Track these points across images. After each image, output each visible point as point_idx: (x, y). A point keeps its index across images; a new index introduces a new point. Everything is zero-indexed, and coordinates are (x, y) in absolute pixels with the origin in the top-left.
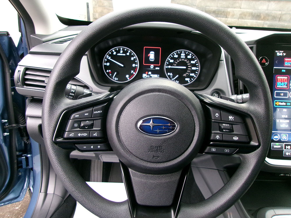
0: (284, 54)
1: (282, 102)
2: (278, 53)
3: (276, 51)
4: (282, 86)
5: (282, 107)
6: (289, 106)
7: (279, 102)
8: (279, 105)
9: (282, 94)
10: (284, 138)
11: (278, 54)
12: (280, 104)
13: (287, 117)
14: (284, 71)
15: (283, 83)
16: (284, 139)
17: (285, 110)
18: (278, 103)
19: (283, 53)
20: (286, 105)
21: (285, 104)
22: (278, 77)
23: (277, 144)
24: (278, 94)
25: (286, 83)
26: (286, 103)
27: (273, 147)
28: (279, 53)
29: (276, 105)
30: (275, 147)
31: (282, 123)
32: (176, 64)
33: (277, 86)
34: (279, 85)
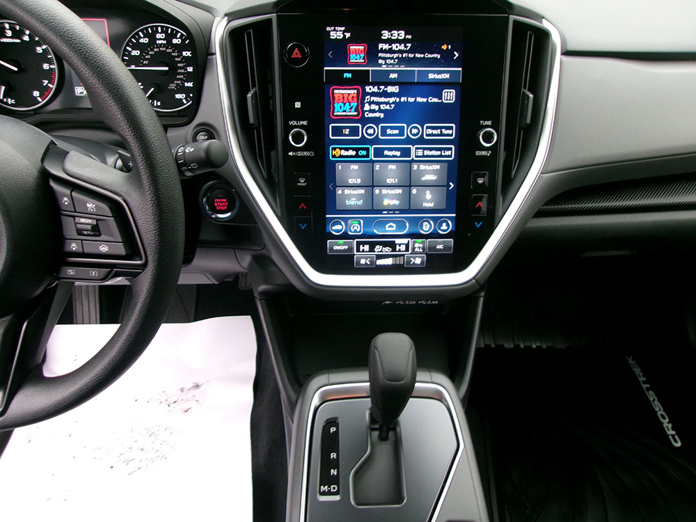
0: (348, 35)
1: (347, 149)
2: (332, 33)
3: (328, 29)
4: (345, 111)
5: (347, 160)
6: (363, 156)
7: (341, 149)
8: (341, 156)
9: (347, 131)
10: (355, 228)
11: (333, 35)
12: (344, 153)
13: (359, 181)
14: (349, 75)
15: (347, 104)
16: (355, 231)
17: (355, 167)
18: (337, 152)
19: (344, 32)
20: (357, 156)
21: (354, 153)
22: (335, 91)
23: (341, 241)
24: (338, 131)
25: (356, 104)
26: (357, 150)
27: (332, 249)
28: (337, 34)
29: (334, 156)
30: (336, 248)
31: (349, 197)
33: (333, 112)
34: (340, 109)
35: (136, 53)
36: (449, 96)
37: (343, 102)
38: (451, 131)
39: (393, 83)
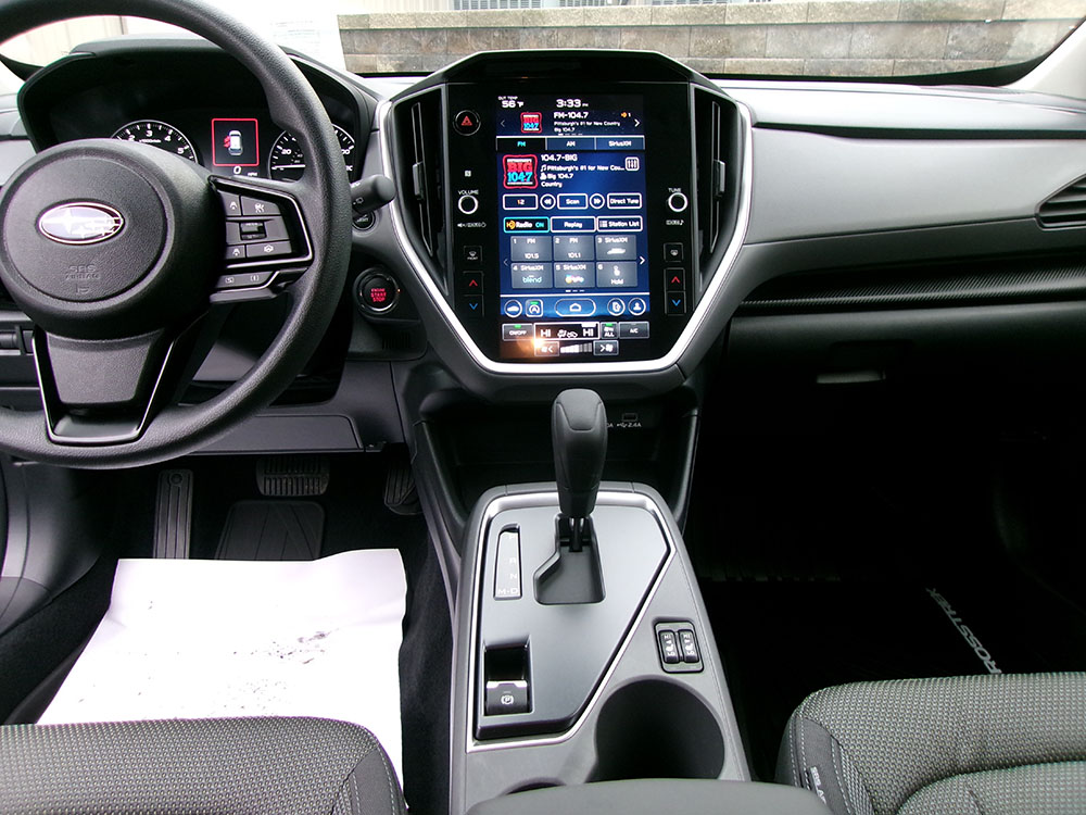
0: (521, 104)
1: (522, 221)
2: (504, 102)
3: (500, 98)
4: (519, 181)
5: (524, 233)
6: (541, 229)
7: (515, 221)
8: (516, 229)
9: (522, 202)
10: (534, 309)
11: (506, 104)
12: (519, 225)
13: (537, 256)
14: (524, 144)
15: (522, 174)
16: (535, 313)
17: (531, 240)
18: (512, 225)
19: (516, 101)
20: (534, 228)
21: (530, 225)
22: (509, 160)
23: (518, 325)
24: (512, 202)
25: (531, 174)
26: (533, 222)
27: (507, 335)
28: (509, 103)
29: (508, 229)
30: (512, 333)
31: (526, 274)
32: (298, 159)
33: (507, 181)
34: (513, 179)
35: (287, 152)
36: (633, 164)
37: (517, 173)
38: (637, 201)
39: (571, 151)
